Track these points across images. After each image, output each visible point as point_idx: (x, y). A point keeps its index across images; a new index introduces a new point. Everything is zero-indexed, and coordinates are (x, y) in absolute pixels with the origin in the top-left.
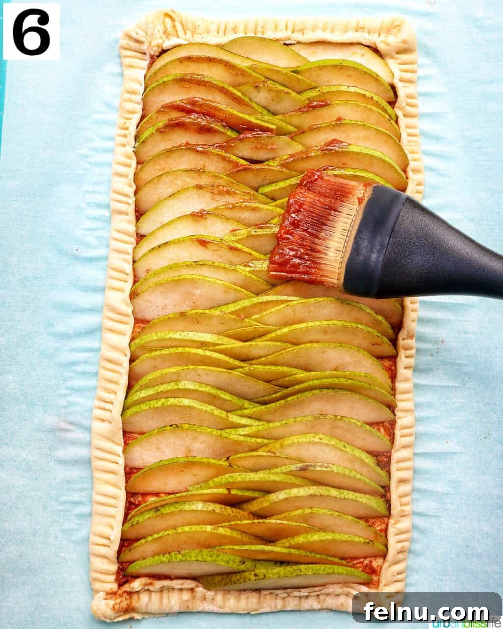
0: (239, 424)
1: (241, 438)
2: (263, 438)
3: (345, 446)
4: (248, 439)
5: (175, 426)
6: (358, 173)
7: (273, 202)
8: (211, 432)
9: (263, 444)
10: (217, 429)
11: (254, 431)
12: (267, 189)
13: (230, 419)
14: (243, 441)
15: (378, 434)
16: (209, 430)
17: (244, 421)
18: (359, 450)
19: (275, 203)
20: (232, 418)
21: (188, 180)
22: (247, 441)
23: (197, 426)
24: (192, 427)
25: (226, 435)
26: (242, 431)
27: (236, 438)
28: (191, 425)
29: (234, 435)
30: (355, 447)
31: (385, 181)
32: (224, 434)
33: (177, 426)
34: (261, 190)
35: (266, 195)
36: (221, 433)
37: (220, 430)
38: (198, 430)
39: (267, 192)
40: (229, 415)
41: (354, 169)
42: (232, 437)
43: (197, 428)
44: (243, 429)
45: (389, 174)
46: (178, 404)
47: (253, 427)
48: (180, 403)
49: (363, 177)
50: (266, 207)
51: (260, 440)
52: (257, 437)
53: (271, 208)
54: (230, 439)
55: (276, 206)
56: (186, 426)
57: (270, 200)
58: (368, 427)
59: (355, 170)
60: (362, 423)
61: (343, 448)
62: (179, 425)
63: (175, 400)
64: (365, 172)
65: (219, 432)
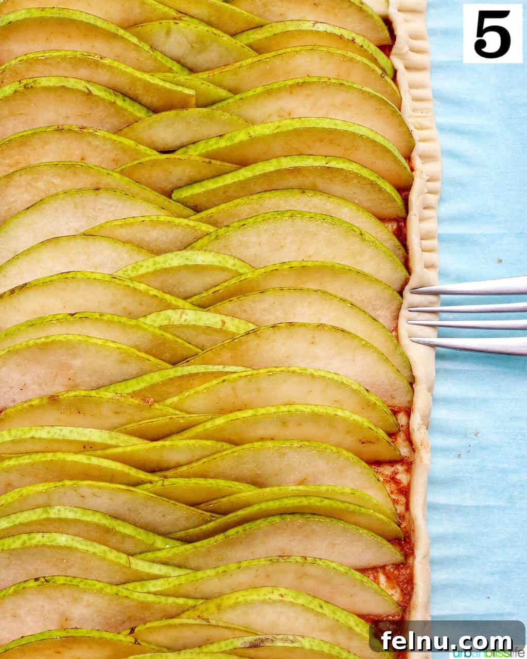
0: (149, 574)
1: (151, 598)
2: (188, 597)
3: (321, 607)
4: (163, 599)
5: (42, 580)
6: (334, 164)
7: (195, 214)
8: (102, 589)
9: (186, 608)
10: (112, 584)
11: (171, 585)
12: (185, 193)
13: (133, 566)
14: (154, 602)
15: (375, 586)
16: (99, 585)
17: (156, 569)
18: (345, 612)
19: (199, 216)
20: (137, 564)
21: (56, 181)
22: (159, 603)
23: (78, 580)
24: (71, 581)
25: (126, 593)
26: (153, 586)
27: (142, 597)
28: (69, 579)
29: (138, 593)
30: (338, 607)
31: (376, 175)
32: (122, 590)
33: (46, 581)
34: (175, 195)
35: (184, 203)
36: (119, 591)
37: (117, 585)
38: (81, 585)
39: (186, 197)
40: (131, 558)
41: (326, 156)
42: (135, 596)
43: (79, 582)
44: (154, 582)
45: (383, 164)
46: (49, 544)
47: (170, 580)
48: (51, 541)
49: (342, 169)
50: (185, 221)
51: (181, 601)
52: (177, 596)
53: (192, 223)
54: (133, 600)
55: (201, 220)
56: (61, 580)
57: (190, 211)
58: (358, 575)
59: (328, 158)
60: (348, 568)
61: (319, 610)
62: (49, 578)
63: (43, 537)
64: (344, 162)
65: (115, 589)
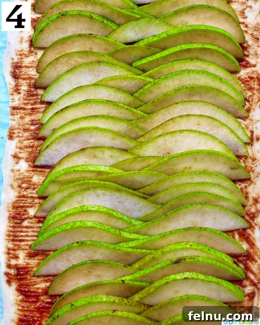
0: (129, 238)
1: (130, 250)
2: (147, 249)
3: (209, 250)
4: (135, 250)
5: (80, 243)
6: (206, 46)
7: (144, 73)
8: (107, 246)
9: (146, 254)
10: (112, 244)
11: (140, 243)
12: (138, 63)
13: (122, 235)
14: (131, 252)
15: (233, 240)
16: (106, 245)
17: (133, 236)
18: (220, 252)
20: (124, 234)
21: (79, 60)
22: (134, 252)
23: (97, 242)
24: (93, 243)
25: (118, 248)
26: (131, 244)
27: (126, 250)
28: (92, 242)
29: (124, 247)
30: (217, 250)
31: (226, 51)
32: (117, 247)
33: (82, 243)
34: (134, 65)
35: (137, 68)
36: (115, 247)
37: (115, 244)
38: (98, 244)
39: (139, 65)
40: (121, 231)
41: (202, 43)
42: (123, 249)
43: (97, 243)
44: (132, 242)
45: (229, 46)
46: (83, 226)
47: (140, 241)
48: (84, 225)
49: (210, 49)
50: (140, 77)
51: (144, 251)
52: (142, 248)
53: (143, 78)
54: (121, 251)
55: (146, 76)
56: (89, 243)
57: (141, 72)
58: (225, 235)
59: (203, 44)
60: (220, 232)
61: (208, 251)
62: (83, 242)
63: (80, 223)
64: (210, 45)
65: (113, 246)
